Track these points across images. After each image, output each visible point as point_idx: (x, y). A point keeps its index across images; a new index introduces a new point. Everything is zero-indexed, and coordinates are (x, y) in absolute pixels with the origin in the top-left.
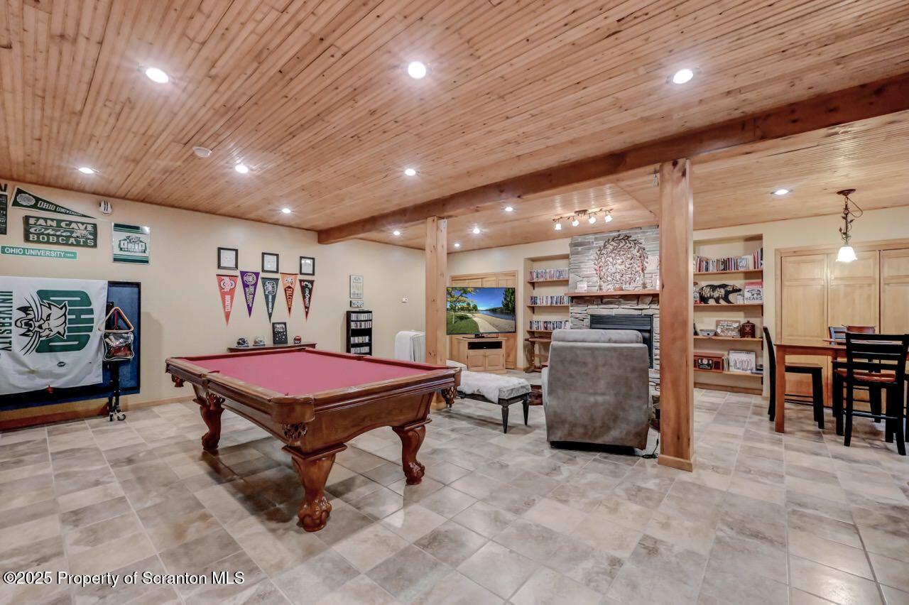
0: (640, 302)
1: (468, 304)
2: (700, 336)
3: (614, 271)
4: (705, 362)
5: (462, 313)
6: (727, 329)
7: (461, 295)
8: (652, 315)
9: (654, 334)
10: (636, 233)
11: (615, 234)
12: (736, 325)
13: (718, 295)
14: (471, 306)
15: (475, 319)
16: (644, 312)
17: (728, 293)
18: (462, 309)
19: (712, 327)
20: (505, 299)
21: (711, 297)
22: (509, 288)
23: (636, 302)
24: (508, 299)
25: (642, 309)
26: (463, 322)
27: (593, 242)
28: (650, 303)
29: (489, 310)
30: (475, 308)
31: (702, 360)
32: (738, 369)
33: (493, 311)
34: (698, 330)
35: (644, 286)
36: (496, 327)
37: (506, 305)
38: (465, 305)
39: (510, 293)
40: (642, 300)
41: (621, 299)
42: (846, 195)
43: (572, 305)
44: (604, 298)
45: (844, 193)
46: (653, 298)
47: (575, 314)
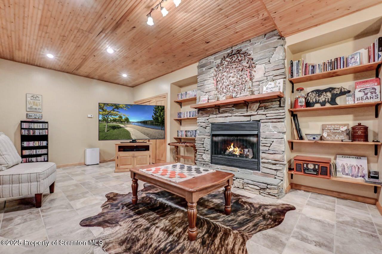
0: (248, 110)
1: (120, 117)
2: (306, 140)
3: (228, 83)
4: (311, 166)
5: (115, 124)
6: (334, 133)
7: (113, 110)
8: (259, 121)
9: (261, 139)
10: (246, 46)
11: (229, 51)
12: (344, 128)
13: (324, 99)
14: (123, 118)
15: (127, 129)
16: (253, 118)
17: (334, 97)
18: (115, 120)
19: (318, 132)
20: (155, 114)
21: (317, 102)
22: (158, 106)
23: (245, 110)
24: (158, 114)
25: (250, 116)
26: (116, 130)
27: (213, 62)
28: (257, 110)
29: (141, 122)
30: (127, 120)
31: (307, 164)
32: (347, 174)
33: (145, 123)
34: (303, 135)
35: (252, 93)
36: (147, 134)
37: (156, 119)
38: (117, 117)
39: (160, 110)
40: (250, 107)
41: (233, 108)
43: (199, 116)
44: (220, 108)
46: (260, 104)
47: (200, 123)
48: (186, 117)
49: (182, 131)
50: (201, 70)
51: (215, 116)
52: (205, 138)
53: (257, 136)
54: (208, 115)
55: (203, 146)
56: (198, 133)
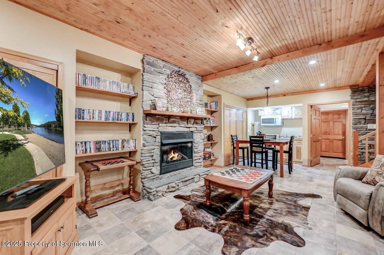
8: (193, 132)
10: (187, 74)
12: (206, 136)
23: (186, 122)
25: (189, 128)
28: (193, 124)
31: (206, 155)
33: (49, 128)
36: (53, 158)
39: (60, 98)
40: (190, 122)
41: (179, 120)
42: (267, 89)
43: (147, 123)
44: (171, 118)
45: (267, 88)
46: (195, 120)
47: (149, 132)
48: (96, 119)
49: (85, 143)
50: (149, 68)
51: (165, 125)
52: (154, 149)
53: (191, 142)
54: (158, 123)
55: (152, 159)
56: (143, 144)
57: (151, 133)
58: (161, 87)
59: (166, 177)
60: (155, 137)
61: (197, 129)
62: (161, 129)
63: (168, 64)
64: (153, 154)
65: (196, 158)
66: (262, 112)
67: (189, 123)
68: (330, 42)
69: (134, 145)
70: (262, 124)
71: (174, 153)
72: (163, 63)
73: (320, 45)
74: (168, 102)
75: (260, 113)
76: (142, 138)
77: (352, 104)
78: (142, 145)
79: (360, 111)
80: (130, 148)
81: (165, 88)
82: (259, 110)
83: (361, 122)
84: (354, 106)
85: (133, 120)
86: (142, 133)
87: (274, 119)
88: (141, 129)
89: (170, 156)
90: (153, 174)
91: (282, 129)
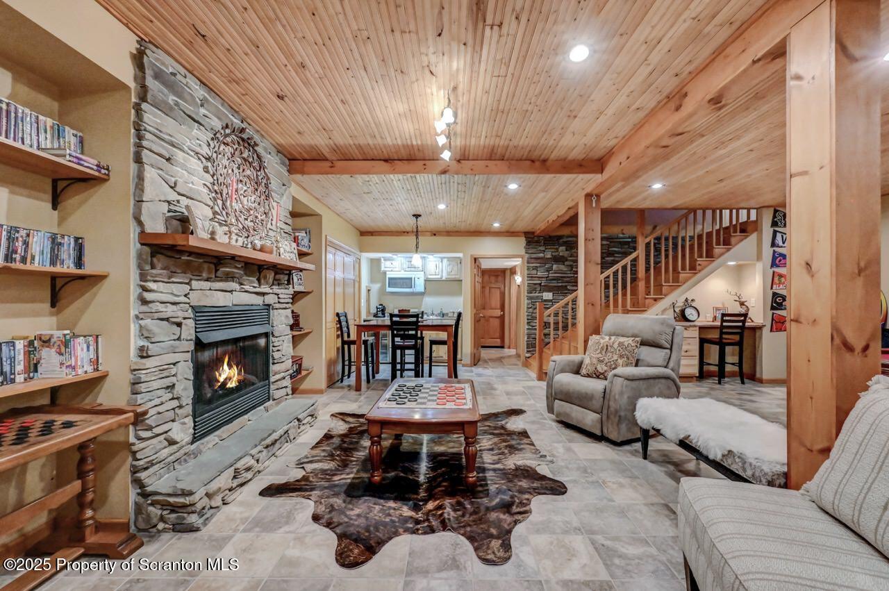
8: (271, 305)
16: (266, 300)
25: (263, 294)
28: (272, 284)
40: (265, 277)
41: (242, 272)
42: (417, 218)
43: (156, 275)
44: (221, 264)
45: (417, 216)
46: (275, 275)
47: (161, 307)
50: (161, 91)
51: (206, 285)
52: (175, 364)
53: (266, 335)
54: (187, 278)
55: (170, 396)
56: (142, 349)
57: (170, 311)
58: (196, 165)
59: (210, 445)
60: (179, 325)
61: (279, 298)
62: (195, 299)
63: (214, 98)
64: (173, 380)
65: (278, 377)
66: (388, 263)
67: (262, 281)
68: (545, 161)
69: (92, 355)
70: (389, 290)
71: (230, 366)
72: (202, 92)
73: (533, 161)
74: (215, 213)
75: (385, 266)
76: (133, 328)
77: (526, 261)
78: (133, 352)
79: (535, 272)
80: (74, 368)
81: (206, 170)
82: (382, 259)
83: (536, 288)
84: (529, 265)
85: (79, 263)
86: (133, 312)
87: (411, 279)
88: (133, 297)
89: (220, 375)
90: (175, 447)
91: (423, 298)
